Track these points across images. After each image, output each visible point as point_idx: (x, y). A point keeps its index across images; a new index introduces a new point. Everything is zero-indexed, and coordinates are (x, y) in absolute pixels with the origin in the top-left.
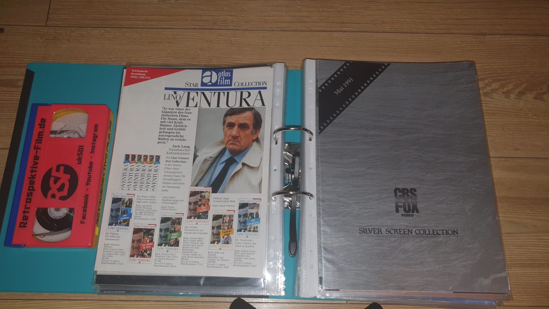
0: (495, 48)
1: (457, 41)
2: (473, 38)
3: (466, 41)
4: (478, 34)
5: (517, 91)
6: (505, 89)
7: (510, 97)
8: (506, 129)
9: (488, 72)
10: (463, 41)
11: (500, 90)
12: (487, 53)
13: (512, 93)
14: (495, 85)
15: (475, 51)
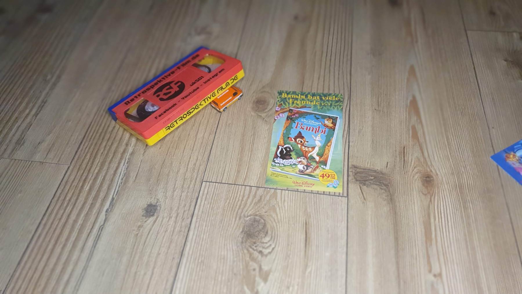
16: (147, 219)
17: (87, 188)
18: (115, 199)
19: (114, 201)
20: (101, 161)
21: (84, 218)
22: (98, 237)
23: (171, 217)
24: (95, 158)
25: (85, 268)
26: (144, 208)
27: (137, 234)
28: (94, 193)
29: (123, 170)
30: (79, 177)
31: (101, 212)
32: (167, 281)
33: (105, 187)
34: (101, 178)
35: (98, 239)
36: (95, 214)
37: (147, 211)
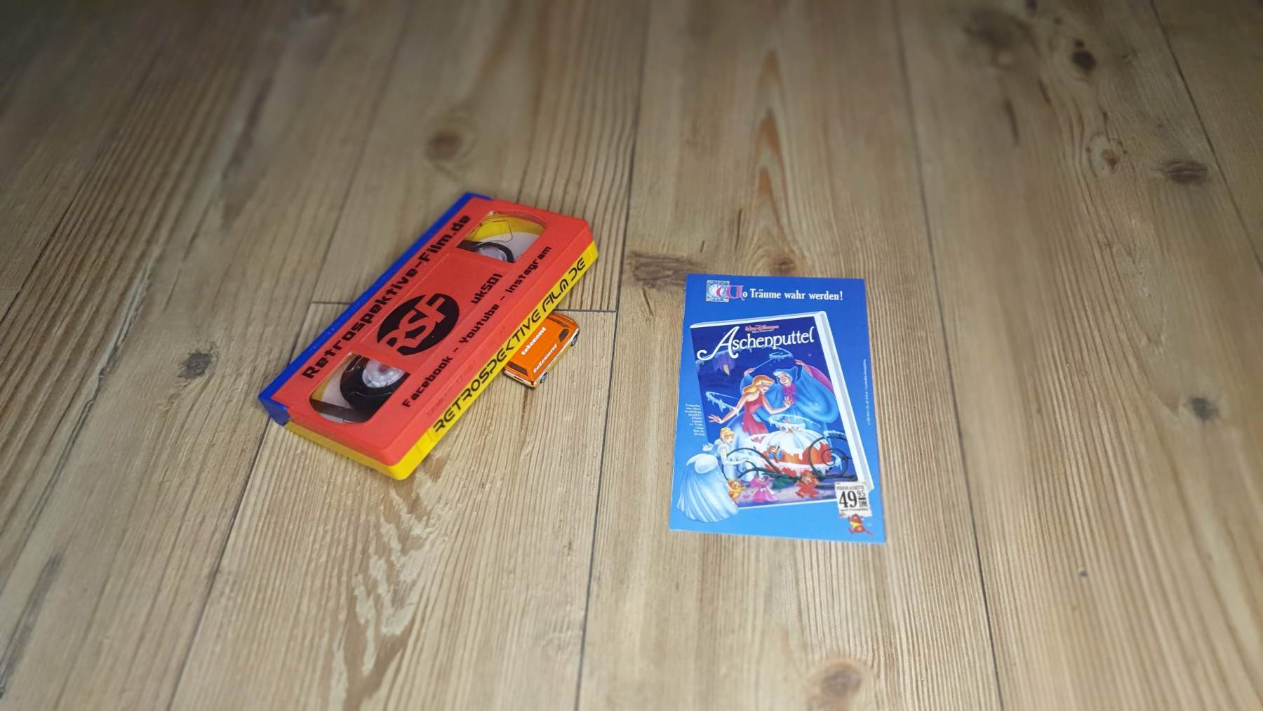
0: (266, 549)
1: (213, 653)
2: (219, 602)
3: (221, 626)
4: (211, 587)
5: (405, 515)
6: (395, 545)
7: (419, 537)
8: (509, 563)
9: (334, 582)
10: (218, 636)
11: (393, 558)
12: (273, 574)
13: (410, 530)
14: (377, 568)
15: (259, 606)
16: (189, 380)
17: (58, 331)
18: (121, 348)
19: (119, 353)
20: (92, 276)
21: (50, 390)
22: (82, 423)
23: (239, 375)
24: (78, 271)
25: (51, 485)
26: (182, 361)
27: (167, 411)
28: (72, 342)
29: (140, 290)
30: (43, 312)
31: (90, 376)
32: (228, 493)
33: (99, 328)
34: (92, 308)
35: (81, 427)
36: (75, 380)
37: (189, 367)
